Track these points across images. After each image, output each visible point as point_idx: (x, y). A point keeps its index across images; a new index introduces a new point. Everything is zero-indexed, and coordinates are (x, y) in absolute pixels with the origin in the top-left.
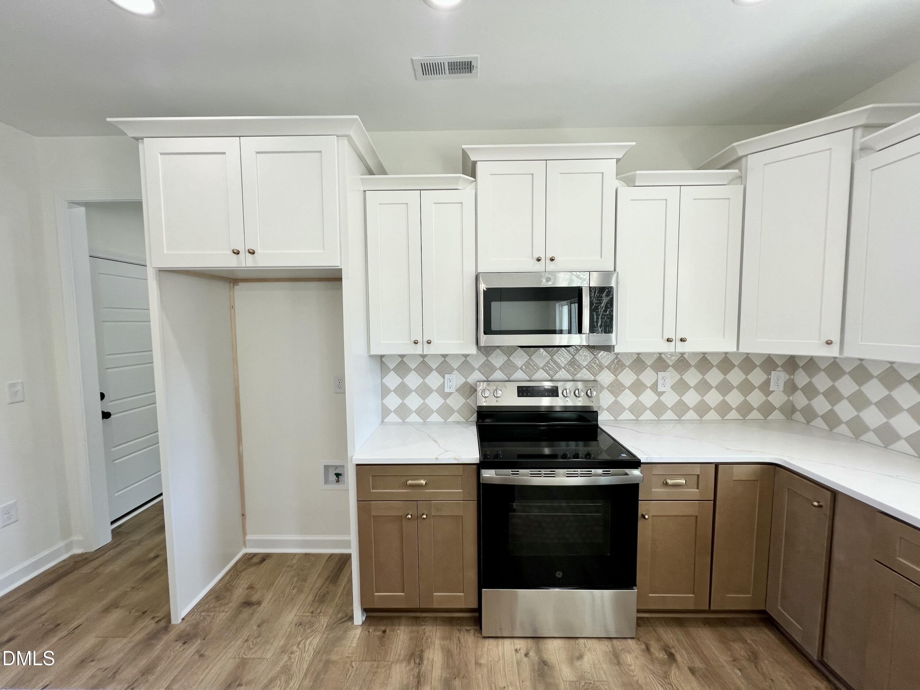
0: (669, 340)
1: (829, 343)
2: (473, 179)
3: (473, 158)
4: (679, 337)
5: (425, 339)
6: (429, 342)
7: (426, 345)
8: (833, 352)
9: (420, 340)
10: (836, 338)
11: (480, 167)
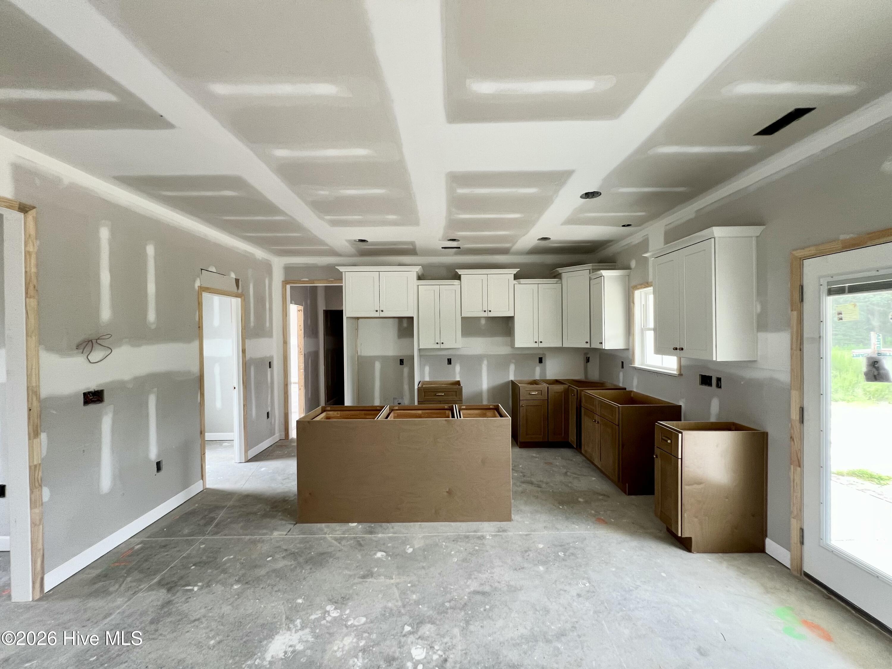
0: (536, 342)
1: (587, 342)
2: (459, 281)
3: (459, 274)
4: (540, 341)
5: (441, 342)
6: (442, 343)
7: (441, 344)
8: (588, 346)
9: (439, 342)
10: (589, 341)
11: (462, 277)
